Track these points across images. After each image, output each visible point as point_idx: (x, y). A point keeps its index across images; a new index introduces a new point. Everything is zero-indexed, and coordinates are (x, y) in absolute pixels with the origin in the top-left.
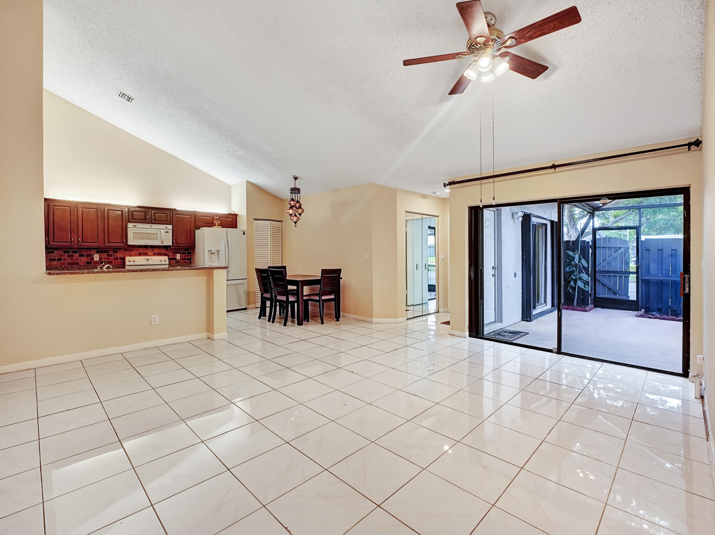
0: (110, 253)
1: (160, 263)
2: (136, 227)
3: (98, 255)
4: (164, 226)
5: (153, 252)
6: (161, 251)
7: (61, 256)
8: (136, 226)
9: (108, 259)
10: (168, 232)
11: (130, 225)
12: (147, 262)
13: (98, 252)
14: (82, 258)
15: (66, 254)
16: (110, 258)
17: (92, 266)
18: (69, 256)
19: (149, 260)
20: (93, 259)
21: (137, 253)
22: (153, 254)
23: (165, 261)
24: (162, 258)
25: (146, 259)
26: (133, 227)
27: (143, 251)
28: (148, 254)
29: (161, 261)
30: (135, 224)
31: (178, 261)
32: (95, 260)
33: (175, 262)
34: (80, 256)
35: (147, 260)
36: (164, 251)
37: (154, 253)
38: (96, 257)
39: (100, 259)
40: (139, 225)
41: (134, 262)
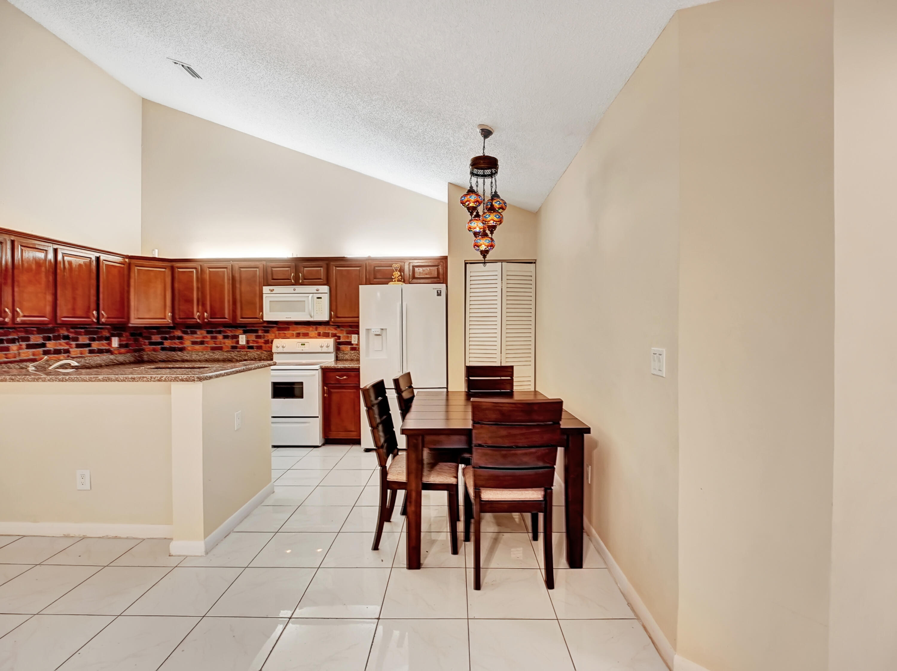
0: (260, 333)
1: (319, 350)
2: (273, 292)
3: (244, 336)
4: (313, 288)
5: (316, 332)
6: (329, 329)
7: (204, 338)
8: (273, 290)
9: (257, 342)
10: (320, 298)
11: (266, 289)
12: (302, 349)
13: (245, 332)
14: (226, 341)
15: (209, 336)
16: (260, 340)
17: (236, 352)
18: (213, 338)
19: (304, 344)
20: (238, 342)
21: (295, 333)
22: (316, 335)
23: (327, 347)
24: (325, 342)
25: (300, 344)
26: (269, 292)
27: (302, 330)
28: (310, 335)
29: (321, 347)
30: (271, 288)
31: (354, 346)
32: (241, 343)
33: (349, 349)
34: (226, 337)
35: (302, 345)
36: (333, 329)
37: (318, 332)
38: (242, 340)
39: (248, 342)
40: (277, 289)
41: (283, 347)
